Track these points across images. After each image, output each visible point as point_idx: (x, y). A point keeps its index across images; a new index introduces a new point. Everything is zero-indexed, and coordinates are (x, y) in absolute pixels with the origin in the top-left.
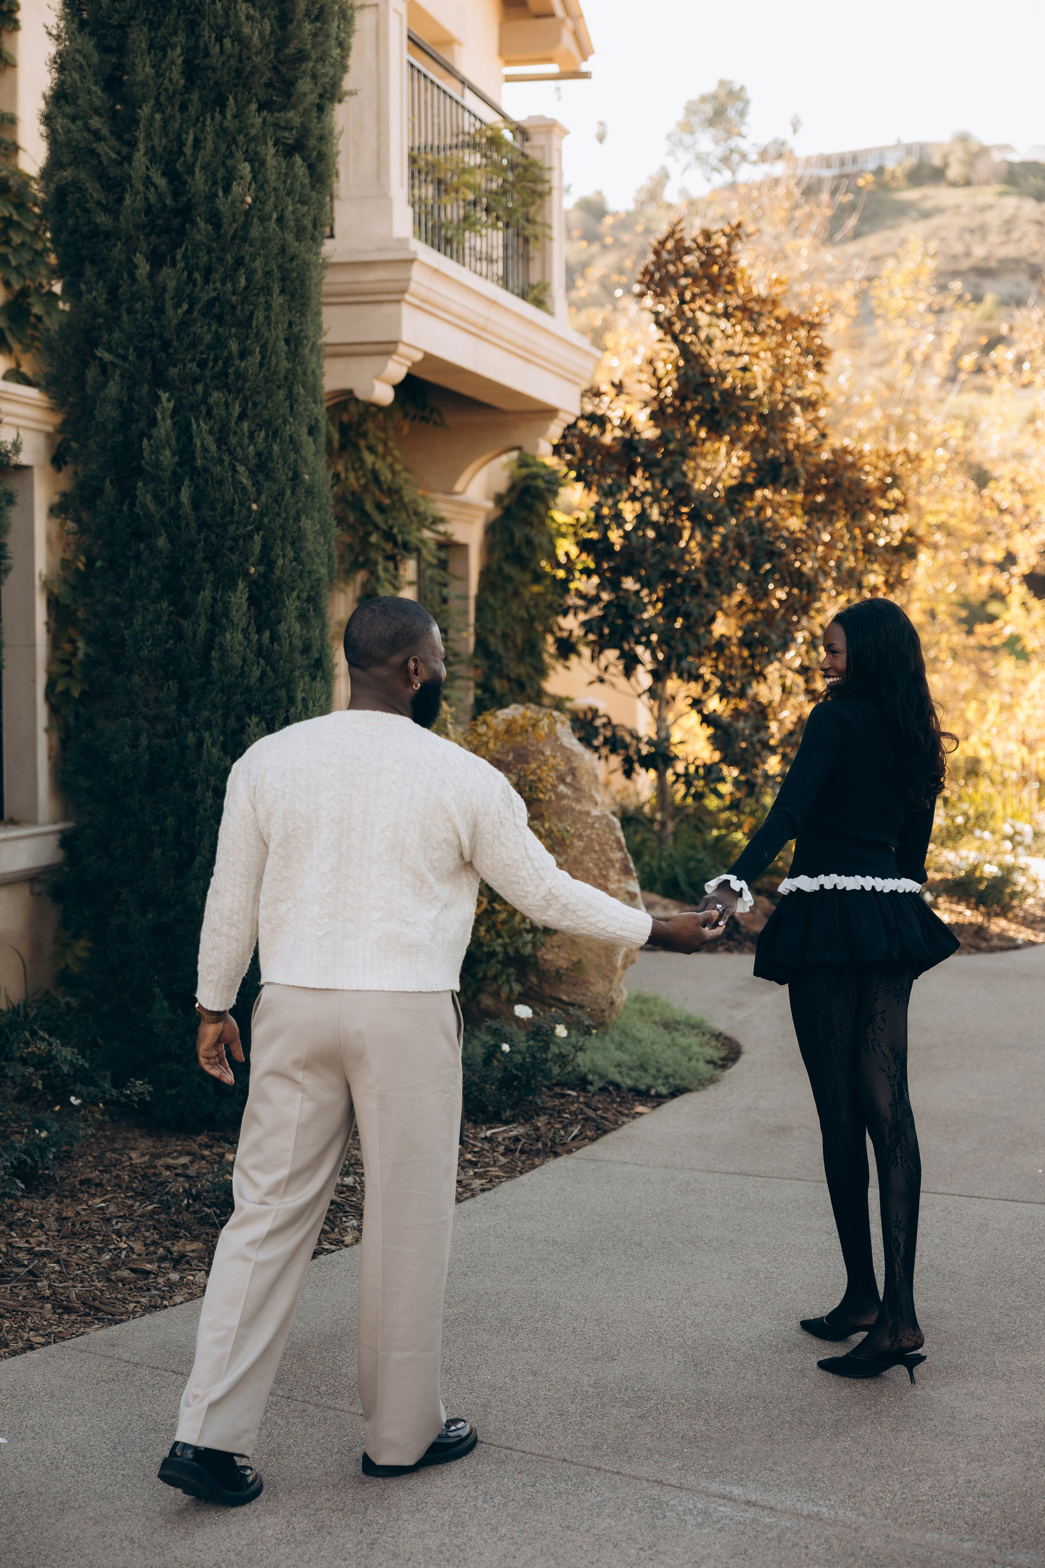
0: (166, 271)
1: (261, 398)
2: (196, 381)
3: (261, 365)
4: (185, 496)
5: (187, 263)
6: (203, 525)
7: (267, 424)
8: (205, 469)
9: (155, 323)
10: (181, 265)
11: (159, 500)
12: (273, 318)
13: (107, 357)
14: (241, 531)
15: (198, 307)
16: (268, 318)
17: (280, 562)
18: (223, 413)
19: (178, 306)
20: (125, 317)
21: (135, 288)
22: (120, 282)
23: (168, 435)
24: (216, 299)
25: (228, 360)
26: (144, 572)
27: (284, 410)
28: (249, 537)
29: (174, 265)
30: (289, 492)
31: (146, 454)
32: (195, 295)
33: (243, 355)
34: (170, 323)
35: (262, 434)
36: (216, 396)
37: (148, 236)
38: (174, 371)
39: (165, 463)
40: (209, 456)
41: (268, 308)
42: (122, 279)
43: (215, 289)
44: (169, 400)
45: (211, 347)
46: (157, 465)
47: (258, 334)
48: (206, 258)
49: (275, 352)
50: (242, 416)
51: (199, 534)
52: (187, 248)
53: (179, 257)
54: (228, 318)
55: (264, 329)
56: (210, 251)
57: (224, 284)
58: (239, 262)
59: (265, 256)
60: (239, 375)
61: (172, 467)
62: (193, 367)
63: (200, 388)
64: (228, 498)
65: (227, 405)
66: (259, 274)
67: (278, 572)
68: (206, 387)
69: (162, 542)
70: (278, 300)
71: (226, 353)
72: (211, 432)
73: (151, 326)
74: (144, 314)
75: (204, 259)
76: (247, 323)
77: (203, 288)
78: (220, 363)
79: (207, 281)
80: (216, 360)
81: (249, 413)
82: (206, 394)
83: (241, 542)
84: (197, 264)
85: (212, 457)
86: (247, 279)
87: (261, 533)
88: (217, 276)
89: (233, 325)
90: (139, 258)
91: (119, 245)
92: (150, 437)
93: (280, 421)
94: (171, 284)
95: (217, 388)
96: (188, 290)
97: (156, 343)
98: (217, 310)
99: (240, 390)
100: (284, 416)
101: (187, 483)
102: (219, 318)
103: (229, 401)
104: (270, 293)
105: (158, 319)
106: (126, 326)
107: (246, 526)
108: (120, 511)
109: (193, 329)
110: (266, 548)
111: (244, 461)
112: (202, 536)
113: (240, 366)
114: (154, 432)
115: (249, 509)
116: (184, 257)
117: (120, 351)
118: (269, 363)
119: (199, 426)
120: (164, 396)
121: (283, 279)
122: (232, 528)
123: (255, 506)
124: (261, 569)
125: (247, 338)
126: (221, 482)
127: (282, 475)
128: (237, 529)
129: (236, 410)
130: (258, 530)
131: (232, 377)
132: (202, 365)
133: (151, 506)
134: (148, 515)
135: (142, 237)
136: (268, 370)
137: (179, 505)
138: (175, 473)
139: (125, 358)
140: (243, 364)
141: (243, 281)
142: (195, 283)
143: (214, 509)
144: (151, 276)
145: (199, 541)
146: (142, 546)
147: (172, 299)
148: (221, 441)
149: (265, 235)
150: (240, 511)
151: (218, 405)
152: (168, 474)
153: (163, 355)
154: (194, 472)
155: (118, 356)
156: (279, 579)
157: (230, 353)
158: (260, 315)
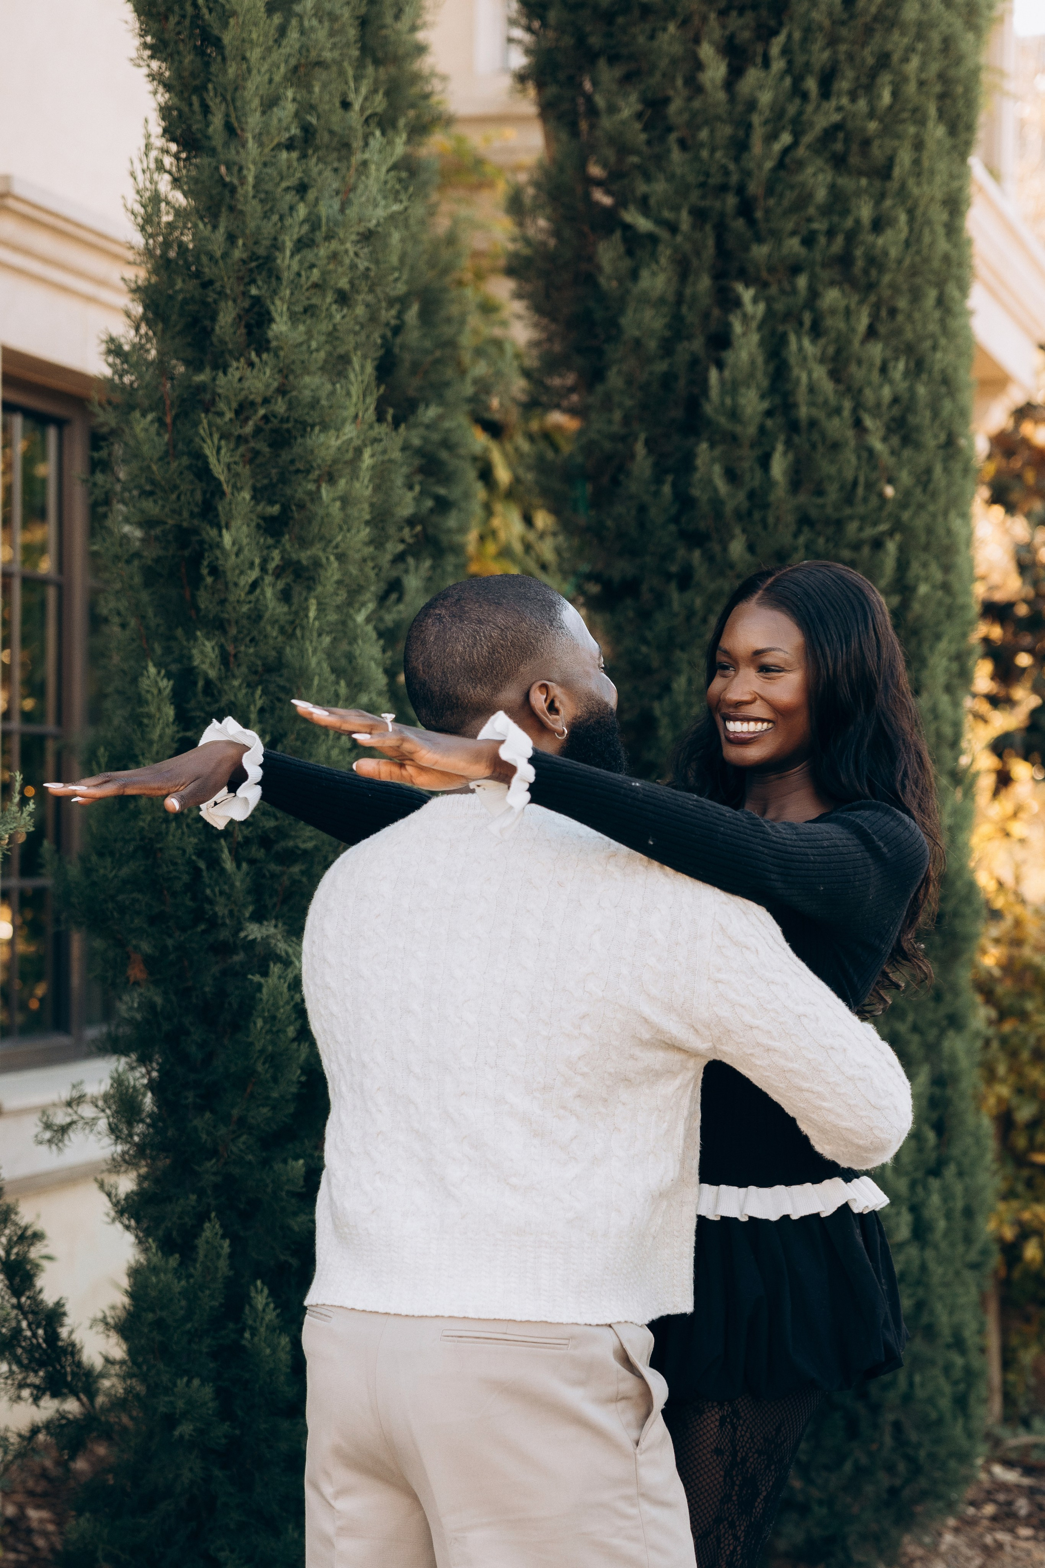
0: (753, 75)
1: (902, 303)
2: (795, 269)
3: (907, 244)
4: (779, 467)
5: (790, 62)
6: (805, 521)
7: (910, 349)
8: (813, 423)
9: (732, 166)
10: (778, 65)
11: (732, 476)
12: (926, 164)
13: (643, 224)
14: (869, 532)
15: (808, 138)
16: (917, 162)
17: (923, 589)
18: (842, 325)
19: (772, 137)
20: (676, 155)
21: (697, 104)
22: (671, 93)
23: (753, 362)
24: (837, 127)
25: (851, 237)
26: (698, 602)
27: (933, 327)
28: (878, 544)
29: (766, 63)
30: (938, 470)
31: (714, 392)
32: (805, 117)
33: (878, 225)
34: (760, 167)
35: (901, 365)
36: (832, 297)
37: (723, 13)
38: (760, 252)
39: (749, 411)
40: (820, 399)
41: (919, 145)
42: (674, 87)
43: (839, 109)
44: (755, 301)
45: (826, 210)
46: (734, 414)
47: (902, 192)
48: (826, 55)
49: (929, 222)
50: (871, 333)
51: (796, 536)
52: (789, 36)
53: (775, 50)
54: (854, 160)
55: (911, 182)
56: (833, 41)
57: (853, 98)
58: (884, 61)
59: (924, 54)
60: (875, 261)
61: (757, 420)
62: (793, 244)
63: (802, 282)
64: (849, 475)
65: (848, 313)
66: (911, 88)
67: (916, 607)
68: (813, 278)
69: (737, 548)
70: (937, 132)
71: (849, 223)
72: (822, 361)
73: (726, 172)
74: (713, 151)
75: (820, 56)
76: (885, 172)
77: (818, 107)
78: (840, 240)
79: (826, 93)
80: (831, 233)
81: (882, 329)
82: (814, 294)
83: (866, 550)
84: (807, 64)
85: (826, 402)
86: (895, 94)
87: (898, 537)
88: (844, 84)
89: (860, 173)
90: (706, 51)
91: (672, 28)
92: (720, 365)
93: (928, 344)
94: (765, 98)
95: (832, 283)
96: (792, 110)
97: (731, 201)
98: (839, 146)
99: (871, 287)
100: (933, 336)
101: (780, 448)
102: (839, 162)
103: (853, 306)
104: (922, 122)
105: (737, 159)
106: (679, 171)
107: (875, 524)
108: (657, 494)
109: (800, 178)
110: (902, 565)
111: (876, 410)
112: (801, 540)
113: (873, 245)
114: (729, 356)
115: (881, 496)
116: (786, 51)
117: (667, 214)
118: (919, 240)
119: (801, 349)
120: (747, 295)
121: (942, 97)
122: (852, 527)
123: (889, 491)
124: (895, 600)
125: (882, 196)
126: (835, 447)
127: (931, 440)
128: (861, 529)
129: (863, 322)
130: (891, 533)
131: (860, 263)
132: (809, 241)
133: (722, 486)
134: (717, 503)
135: (713, 16)
136: (918, 252)
137: (768, 483)
138: (762, 429)
139: (673, 228)
140: (880, 241)
141: (886, 98)
142: (805, 96)
143: (820, 492)
144: (730, 84)
145: (796, 549)
146: (697, 554)
147: (766, 123)
148: (835, 375)
149: (925, 17)
150: (865, 500)
151: (833, 312)
152: (752, 430)
153: (739, 224)
154: (793, 426)
155: (660, 222)
156: (919, 618)
157: (858, 222)
158: (905, 157)
